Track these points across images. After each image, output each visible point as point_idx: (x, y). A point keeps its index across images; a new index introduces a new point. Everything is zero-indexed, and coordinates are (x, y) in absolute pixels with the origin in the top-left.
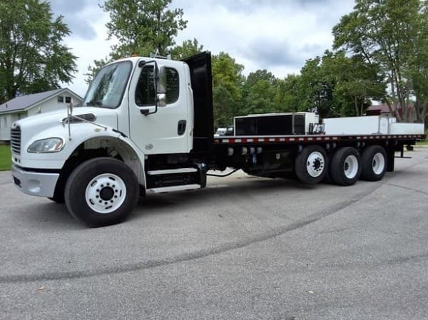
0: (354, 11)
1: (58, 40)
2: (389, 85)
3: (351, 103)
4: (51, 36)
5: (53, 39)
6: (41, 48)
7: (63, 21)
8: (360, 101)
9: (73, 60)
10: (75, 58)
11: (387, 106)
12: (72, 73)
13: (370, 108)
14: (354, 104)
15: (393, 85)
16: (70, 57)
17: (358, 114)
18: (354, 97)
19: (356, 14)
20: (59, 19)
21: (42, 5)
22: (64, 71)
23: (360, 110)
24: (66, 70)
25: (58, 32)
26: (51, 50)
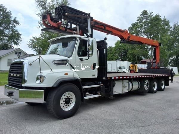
0: (137, 22)
1: (14, 27)
2: (150, 51)
3: (134, 58)
4: (11, 25)
5: (12, 27)
6: (6, 30)
7: (17, 20)
8: (138, 58)
9: (20, 36)
10: (21, 35)
11: (149, 60)
12: (19, 41)
13: (142, 61)
14: (136, 59)
15: (151, 51)
16: (19, 35)
17: (137, 63)
18: (136, 56)
19: (137, 23)
20: (15, 19)
21: (8, 12)
22: (16, 40)
23: (138, 61)
24: (17, 40)
25: (14, 24)
26: (11, 31)
